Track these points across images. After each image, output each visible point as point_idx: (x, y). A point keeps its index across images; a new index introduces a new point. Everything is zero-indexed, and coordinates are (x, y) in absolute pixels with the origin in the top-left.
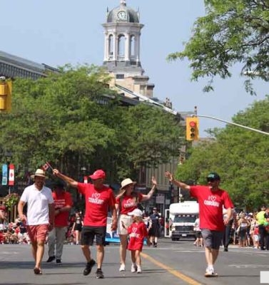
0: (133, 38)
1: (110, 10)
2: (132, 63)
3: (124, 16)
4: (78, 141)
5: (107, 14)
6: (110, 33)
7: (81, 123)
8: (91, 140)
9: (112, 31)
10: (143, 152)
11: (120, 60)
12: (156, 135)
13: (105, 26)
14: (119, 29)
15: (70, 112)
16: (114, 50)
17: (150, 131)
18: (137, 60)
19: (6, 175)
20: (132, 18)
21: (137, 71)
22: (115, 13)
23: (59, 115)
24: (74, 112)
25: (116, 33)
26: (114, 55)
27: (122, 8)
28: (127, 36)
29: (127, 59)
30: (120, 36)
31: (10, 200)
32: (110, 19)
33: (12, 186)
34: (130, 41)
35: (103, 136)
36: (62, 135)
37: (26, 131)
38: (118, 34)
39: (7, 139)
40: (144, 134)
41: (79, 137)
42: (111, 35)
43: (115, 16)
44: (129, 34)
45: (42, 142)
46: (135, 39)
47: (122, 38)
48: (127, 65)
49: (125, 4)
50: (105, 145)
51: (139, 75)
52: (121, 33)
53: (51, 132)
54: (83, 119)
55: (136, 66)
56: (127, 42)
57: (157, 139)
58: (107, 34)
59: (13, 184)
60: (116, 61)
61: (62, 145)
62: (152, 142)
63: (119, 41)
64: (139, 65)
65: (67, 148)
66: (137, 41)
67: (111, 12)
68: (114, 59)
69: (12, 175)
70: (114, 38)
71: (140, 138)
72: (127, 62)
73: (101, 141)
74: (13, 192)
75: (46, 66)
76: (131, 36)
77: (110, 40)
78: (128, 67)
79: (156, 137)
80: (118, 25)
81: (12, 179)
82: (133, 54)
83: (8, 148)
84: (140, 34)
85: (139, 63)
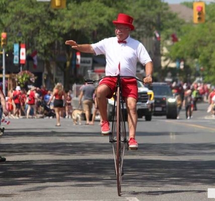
12: (142, 9)
19: (18, 54)
31: (22, 77)
33: (23, 65)
36: (66, 15)
37: (32, 11)
41: (81, 17)
45: (47, 22)
57: (143, 13)
59: (24, 63)
61: (67, 24)
69: (23, 54)
74: (25, 70)
79: (142, 11)
81: (23, 57)
83: (16, 28)
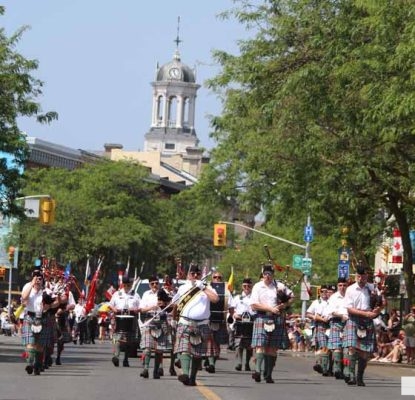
0: (188, 100)
1: (160, 66)
2: (185, 130)
3: (177, 74)
4: (113, 238)
5: (156, 71)
6: (159, 94)
7: (116, 219)
8: (125, 236)
9: (162, 91)
10: (185, 246)
11: (171, 126)
13: (155, 85)
14: (171, 89)
15: (105, 207)
16: (163, 114)
17: (194, 222)
18: (192, 128)
20: (187, 77)
21: (191, 140)
22: (167, 69)
23: (94, 210)
24: (109, 207)
25: (167, 95)
26: (163, 120)
27: (175, 65)
28: (180, 99)
29: (178, 125)
30: (172, 97)
32: (160, 77)
34: (184, 103)
35: (139, 233)
38: (170, 95)
39: (41, 232)
40: (186, 227)
42: (161, 96)
43: (167, 74)
44: (182, 96)
46: (190, 102)
47: (174, 99)
48: (178, 133)
49: (179, 60)
50: (140, 242)
51: (192, 146)
52: (173, 94)
53: (86, 227)
54: (119, 215)
55: (190, 135)
56: (179, 105)
58: (156, 94)
60: (166, 129)
62: (194, 235)
63: (170, 103)
64: (194, 133)
65: (101, 244)
66: (192, 104)
67: (161, 69)
68: (163, 125)
70: (164, 100)
71: (182, 230)
72: (179, 129)
73: (136, 238)
75: (83, 152)
76: (185, 99)
77: (159, 102)
78: (179, 136)
80: (169, 85)
82: (186, 119)
84: (195, 96)
85: (194, 131)
